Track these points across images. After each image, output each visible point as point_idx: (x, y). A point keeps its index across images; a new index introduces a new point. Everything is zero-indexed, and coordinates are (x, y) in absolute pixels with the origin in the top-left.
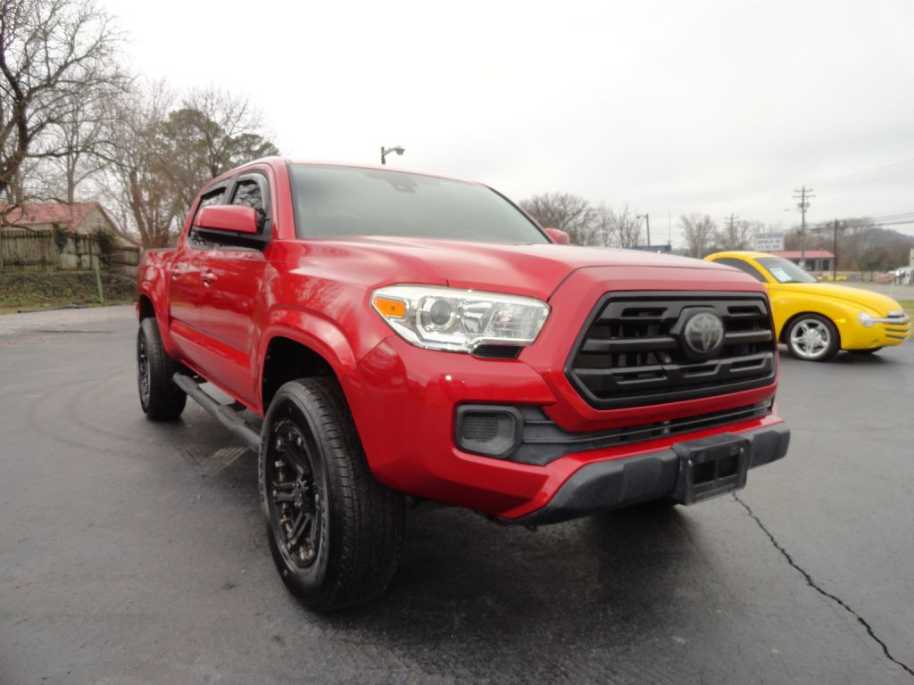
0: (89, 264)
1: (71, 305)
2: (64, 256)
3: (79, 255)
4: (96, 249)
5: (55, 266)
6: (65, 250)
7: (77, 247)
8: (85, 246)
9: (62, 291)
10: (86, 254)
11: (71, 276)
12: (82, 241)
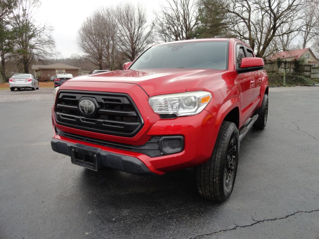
0: (289, 72)
1: (275, 86)
2: (280, 69)
3: (286, 69)
4: (293, 66)
5: (276, 73)
6: (280, 67)
7: (285, 66)
8: (288, 66)
9: (274, 81)
10: (288, 68)
11: (279, 76)
12: (287, 63)
